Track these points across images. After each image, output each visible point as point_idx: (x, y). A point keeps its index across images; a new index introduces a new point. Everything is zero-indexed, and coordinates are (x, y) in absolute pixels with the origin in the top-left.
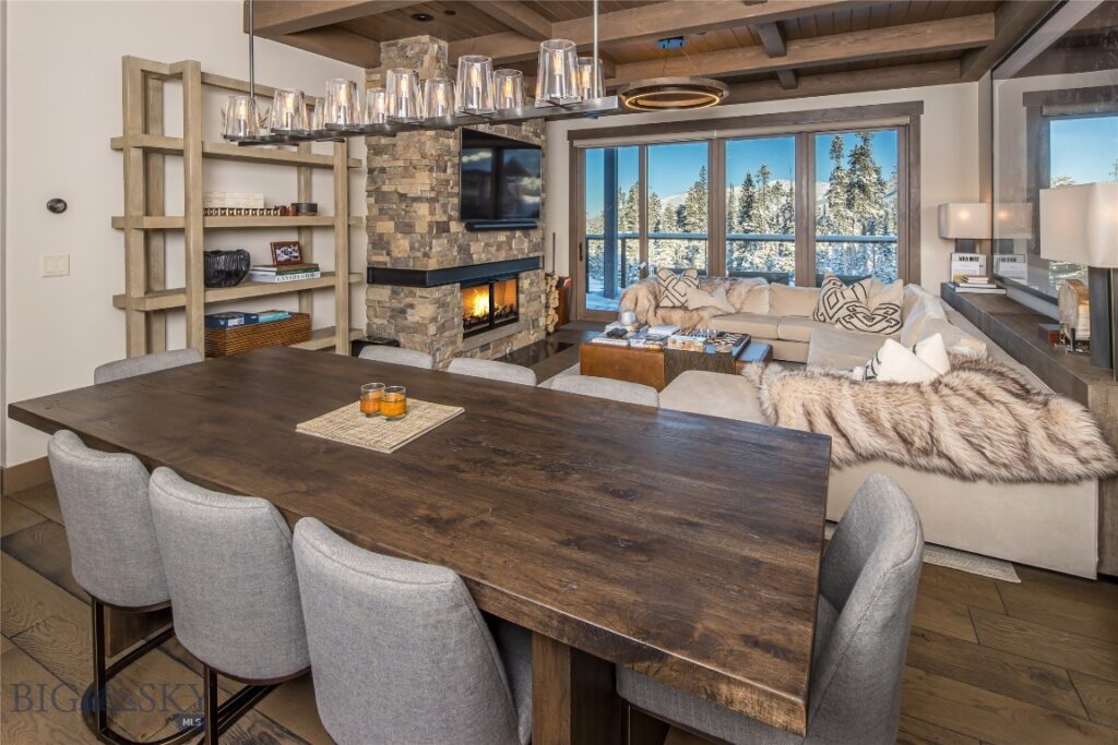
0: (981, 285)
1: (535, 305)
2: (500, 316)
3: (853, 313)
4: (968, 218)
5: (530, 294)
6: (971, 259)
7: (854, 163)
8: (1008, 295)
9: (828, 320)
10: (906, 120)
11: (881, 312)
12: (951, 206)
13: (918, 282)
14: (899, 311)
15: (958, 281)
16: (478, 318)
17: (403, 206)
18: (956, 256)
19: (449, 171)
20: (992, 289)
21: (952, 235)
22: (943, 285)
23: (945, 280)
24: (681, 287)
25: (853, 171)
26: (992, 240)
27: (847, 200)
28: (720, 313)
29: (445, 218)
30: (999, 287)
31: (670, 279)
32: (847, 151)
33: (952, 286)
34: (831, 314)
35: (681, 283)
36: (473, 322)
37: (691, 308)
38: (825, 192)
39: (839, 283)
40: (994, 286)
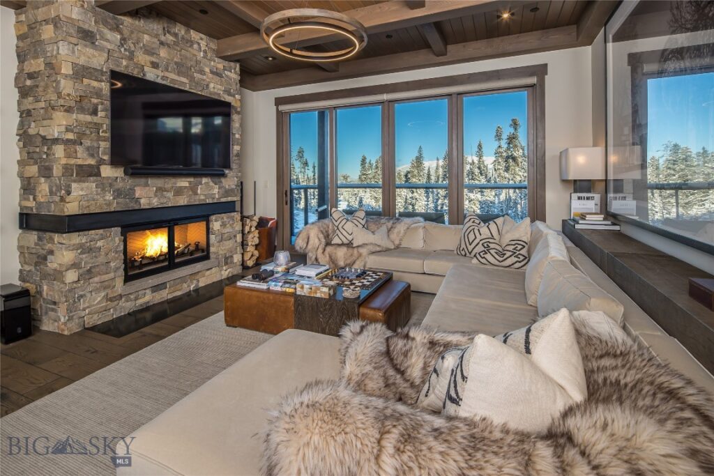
0: (596, 221)
1: (229, 244)
2: (182, 254)
3: (487, 250)
4: (585, 162)
5: (222, 234)
6: (588, 198)
7: (509, 144)
8: (622, 231)
9: (468, 254)
10: (533, 80)
11: (511, 248)
12: (571, 150)
13: (543, 220)
14: (527, 246)
15: (577, 218)
16: (152, 258)
17: (45, 149)
18: (575, 196)
19: (101, 114)
20: (607, 226)
21: (571, 177)
22: (564, 221)
23: (566, 218)
24: (349, 226)
25: (508, 149)
26: (606, 180)
27: (505, 166)
28: (378, 249)
29: (92, 162)
30: (614, 224)
31: (340, 220)
32: (505, 136)
33: (572, 223)
34: (470, 249)
35: (349, 223)
36: (145, 262)
37: (354, 245)
38: (492, 161)
39: (477, 221)
40: (609, 223)
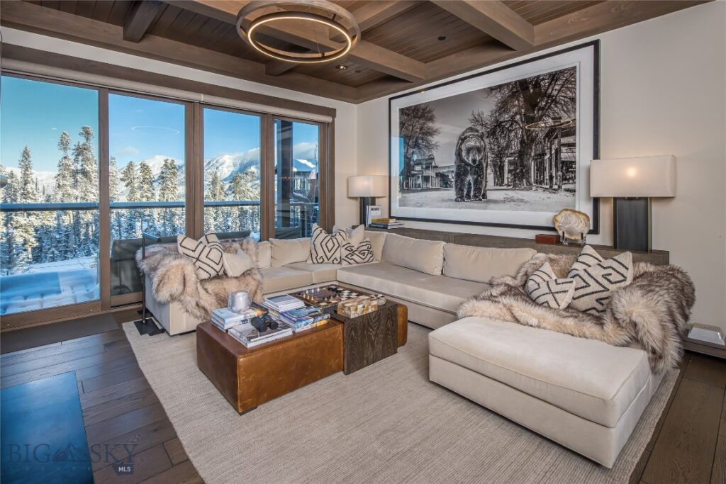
6: (376, 209)
7: (78, 155)
14: (372, 245)
37: (232, 275)
